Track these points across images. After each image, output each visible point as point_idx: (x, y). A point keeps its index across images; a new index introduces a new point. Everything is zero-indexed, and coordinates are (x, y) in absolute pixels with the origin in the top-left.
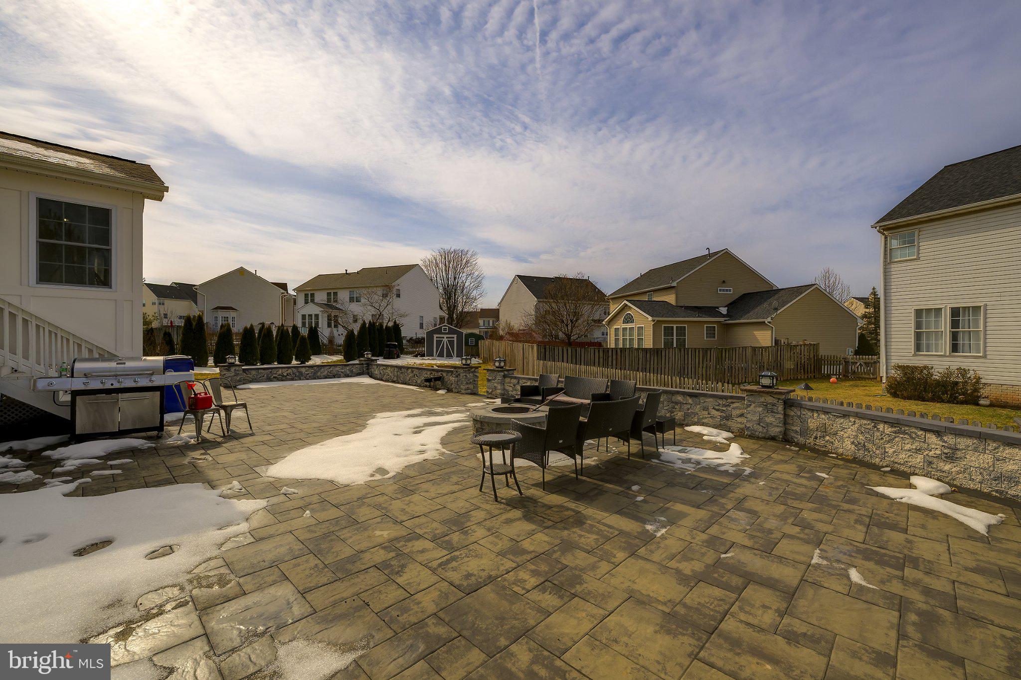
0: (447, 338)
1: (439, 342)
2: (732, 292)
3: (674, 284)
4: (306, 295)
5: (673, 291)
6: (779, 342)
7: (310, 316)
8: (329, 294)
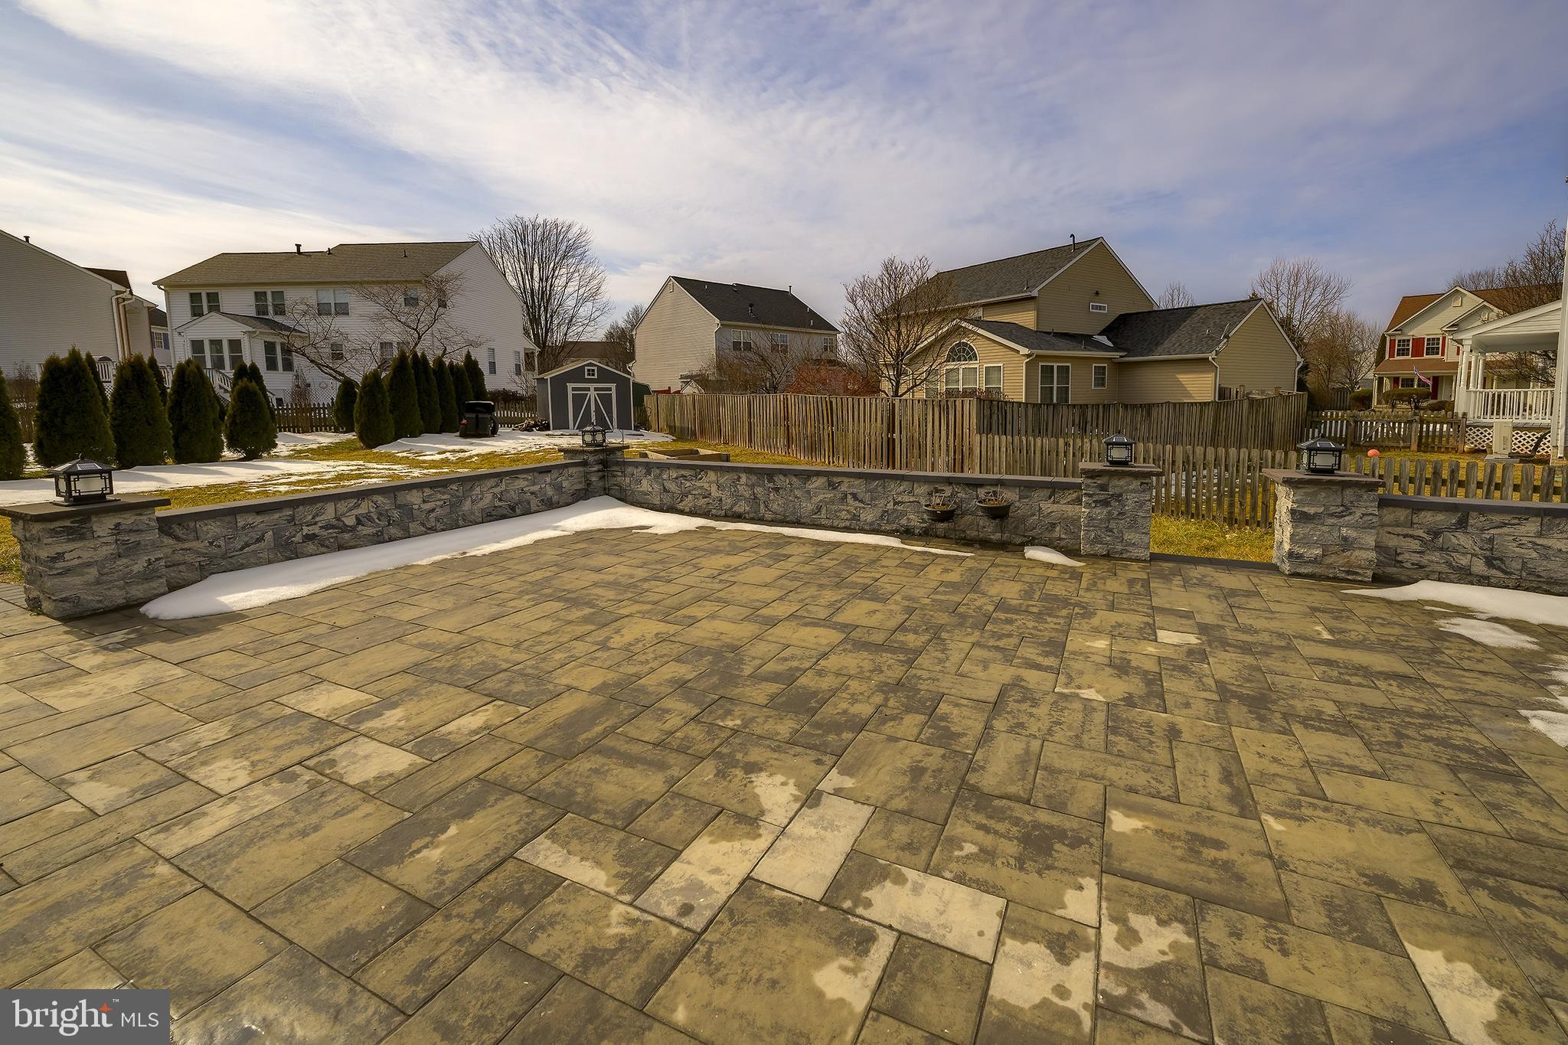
0: (596, 389)
1: (579, 400)
2: (1108, 310)
3: (1035, 293)
4: (195, 298)
5: (1032, 305)
6: (1227, 392)
7: (216, 344)
8: (260, 296)
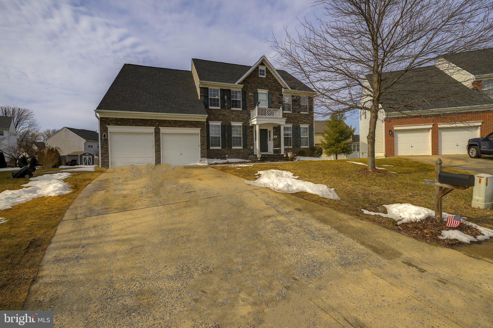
1: (85, 159)
